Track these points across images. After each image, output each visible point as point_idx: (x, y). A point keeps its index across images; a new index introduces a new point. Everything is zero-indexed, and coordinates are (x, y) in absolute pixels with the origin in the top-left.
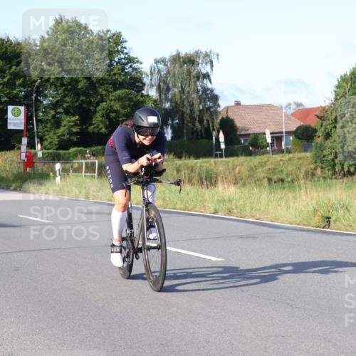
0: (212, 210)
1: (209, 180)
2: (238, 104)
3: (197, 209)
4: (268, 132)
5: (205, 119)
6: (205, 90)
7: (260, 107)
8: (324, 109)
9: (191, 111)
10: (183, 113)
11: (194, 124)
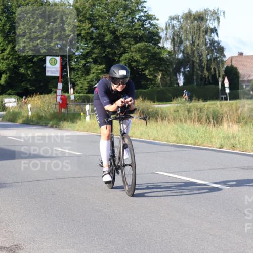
0: (218, 145)
1: (216, 119)
2: (241, 54)
3: (205, 144)
5: (212, 67)
6: (213, 42)
9: (201, 60)
10: (193, 62)
11: (202, 71)
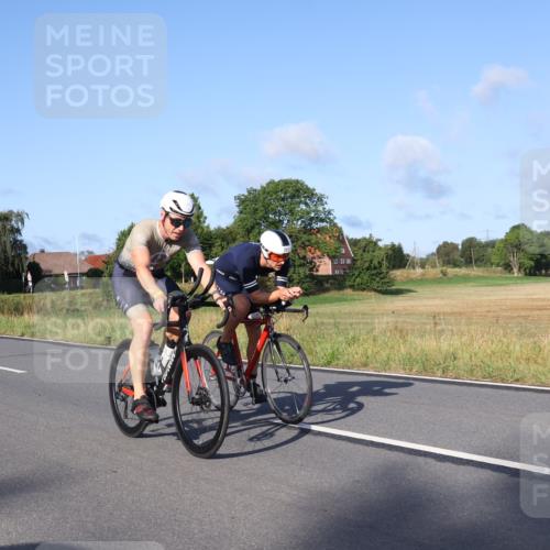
0: (20, 334)
1: (18, 310)
2: (43, 251)
3: (7, 333)
4: (66, 273)
5: (16, 263)
6: (16, 241)
7: (60, 254)
8: (108, 256)
9: (5, 256)
11: (7, 267)
